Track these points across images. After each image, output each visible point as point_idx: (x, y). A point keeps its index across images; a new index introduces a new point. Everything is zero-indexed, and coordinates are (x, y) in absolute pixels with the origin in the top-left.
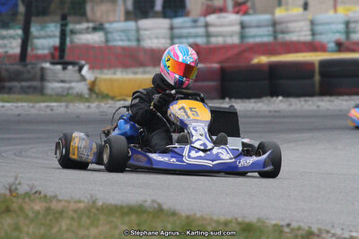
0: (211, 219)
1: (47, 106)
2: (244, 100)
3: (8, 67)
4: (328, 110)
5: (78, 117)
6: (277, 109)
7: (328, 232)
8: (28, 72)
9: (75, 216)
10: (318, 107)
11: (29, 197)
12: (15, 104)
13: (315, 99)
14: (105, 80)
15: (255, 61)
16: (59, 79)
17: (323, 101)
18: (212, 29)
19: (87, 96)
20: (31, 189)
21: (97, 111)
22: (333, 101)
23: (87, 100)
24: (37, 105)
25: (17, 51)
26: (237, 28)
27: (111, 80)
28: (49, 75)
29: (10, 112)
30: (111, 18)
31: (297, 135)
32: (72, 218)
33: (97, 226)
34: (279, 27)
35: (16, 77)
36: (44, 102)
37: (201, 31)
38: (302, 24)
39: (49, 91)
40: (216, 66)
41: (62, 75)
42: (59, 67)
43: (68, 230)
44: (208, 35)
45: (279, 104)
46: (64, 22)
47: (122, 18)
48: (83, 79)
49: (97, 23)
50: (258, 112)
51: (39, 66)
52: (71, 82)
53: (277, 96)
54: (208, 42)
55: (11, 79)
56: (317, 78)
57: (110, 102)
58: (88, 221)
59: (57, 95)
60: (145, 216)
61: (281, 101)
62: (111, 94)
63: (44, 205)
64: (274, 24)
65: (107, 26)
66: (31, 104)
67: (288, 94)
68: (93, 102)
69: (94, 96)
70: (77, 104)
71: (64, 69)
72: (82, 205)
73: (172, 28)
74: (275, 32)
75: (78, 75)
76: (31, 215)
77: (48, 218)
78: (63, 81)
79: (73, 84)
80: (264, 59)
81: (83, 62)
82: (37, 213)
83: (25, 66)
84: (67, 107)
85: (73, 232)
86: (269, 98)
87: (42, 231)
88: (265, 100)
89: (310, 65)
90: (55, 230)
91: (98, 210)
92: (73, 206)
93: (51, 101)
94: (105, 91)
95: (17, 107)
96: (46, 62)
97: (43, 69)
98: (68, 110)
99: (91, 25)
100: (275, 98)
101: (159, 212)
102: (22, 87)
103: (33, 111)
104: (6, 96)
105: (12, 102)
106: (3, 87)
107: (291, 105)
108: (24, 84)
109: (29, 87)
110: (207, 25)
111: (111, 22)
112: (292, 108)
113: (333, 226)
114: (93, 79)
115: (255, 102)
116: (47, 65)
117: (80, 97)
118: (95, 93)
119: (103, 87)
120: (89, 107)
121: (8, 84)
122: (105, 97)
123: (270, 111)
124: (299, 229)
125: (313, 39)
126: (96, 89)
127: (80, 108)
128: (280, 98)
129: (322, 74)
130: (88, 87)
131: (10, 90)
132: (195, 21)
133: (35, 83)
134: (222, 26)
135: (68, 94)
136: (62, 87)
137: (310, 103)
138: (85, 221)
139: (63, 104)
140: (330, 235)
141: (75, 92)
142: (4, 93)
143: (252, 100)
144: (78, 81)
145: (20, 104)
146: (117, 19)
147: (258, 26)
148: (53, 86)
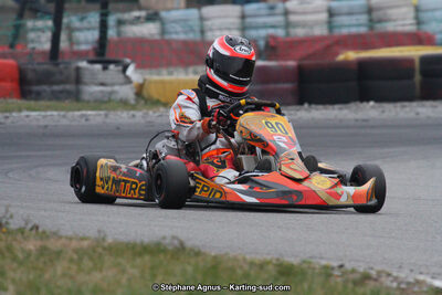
0: (244, 259)
1: (83, 116)
2: (328, 106)
3: (36, 67)
4: (429, 118)
5: (118, 128)
6: (365, 117)
7: (389, 275)
8: (61, 73)
9: (75, 257)
10: (418, 114)
11: (23, 233)
12: (43, 113)
13: (414, 104)
14: (156, 82)
15: (341, 57)
16: (98, 80)
17: (423, 106)
18: (293, 18)
19: (133, 102)
20: (27, 224)
21: (143, 121)
22: (436, 107)
23: (134, 107)
24: (70, 114)
25: (47, 46)
26: (324, 16)
27: (163, 82)
28: (86, 77)
29: (35, 123)
30: (169, 5)
31: (386, 150)
32: (71, 260)
33: (101, 270)
34: (375, 15)
35: (46, 78)
36: (79, 110)
37: (279, 19)
38: (404, 10)
39: (86, 97)
40: (292, 63)
41: (103, 76)
42: (98, 67)
43: (64, 275)
44: (288, 25)
45: (370, 111)
46: (104, 11)
47: (183, 4)
48: (128, 81)
49: (151, 12)
50: (341, 121)
51: (73, 66)
52: (113, 85)
53: (368, 100)
54: (288, 34)
55: (39, 82)
56: (418, 78)
57: (162, 109)
58: (90, 264)
59: (96, 101)
60: (162, 256)
61: (373, 107)
62: (163, 100)
63: (39, 243)
64: (370, 10)
65: (163, 14)
66: (62, 113)
67: (381, 98)
68: (140, 110)
69: (143, 102)
70: (119, 113)
71: (105, 68)
72: (85, 244)
73: (243, 17)
74: (371, 20)
75: (121, 76)
76: (20, 256)
77: (42, 259)
78: (102, 84)
79: (116, 88)
80: (352, 55)
81: (128, 60)
82: (29, 254)
83: (57, 65)
84: (106, 116)
85: (72, 277)
86: (358, 103)
87: (31, 277)
88: (353, 106)
89: (408, 62)
90: (47, 276)
91: (104, 249)
92: (74, 244)
93: (87, 110)
94: (156, 96)
95: (45, 117)
96: (83, 60)
97: (78, 69)
98: (108, 121)
99: (143, 14)
100: (365, 104)
101: (181, 251)
102: (53, 92)
103: (64, 122)
104: (32, 103)
105: (39, 110)
106: (30, 92)
107: (383, 112)
108: (56, 88)
109: (61, 92)
110: (286, 13)
111: (169, 10)
112: (385, 116)
113: (400, 267)
114: (141, 81)
115: (340, 109)
116: (83, 64)
117: (124, 104)
118: (143, 98)
119: (153, 92)
120: (134, 116)
121: (35, 88)
122: (156, 103)
123: (357, 120)
124: (353, 271)
125: (419, 29)
126: (145, 93)
127: (122, 117)
128: (372, 103)
129: (424, 73)
130: (134, 90)
131: (38, 96)
132: (272, 8)
133: (68, 87)
134: (304, 13)
135: (110, 100)
136: (102, 92)
137: (407, 109)
138: (87, 263)
139: (102, 112)
140: (391, 279)
141: (119, 97)
142: (31, 99)
143: (337, 106)
144: (122, 84)
145: (49, 113)
146: (175, 6)
147: (350, 14)
148: (91, 90)
